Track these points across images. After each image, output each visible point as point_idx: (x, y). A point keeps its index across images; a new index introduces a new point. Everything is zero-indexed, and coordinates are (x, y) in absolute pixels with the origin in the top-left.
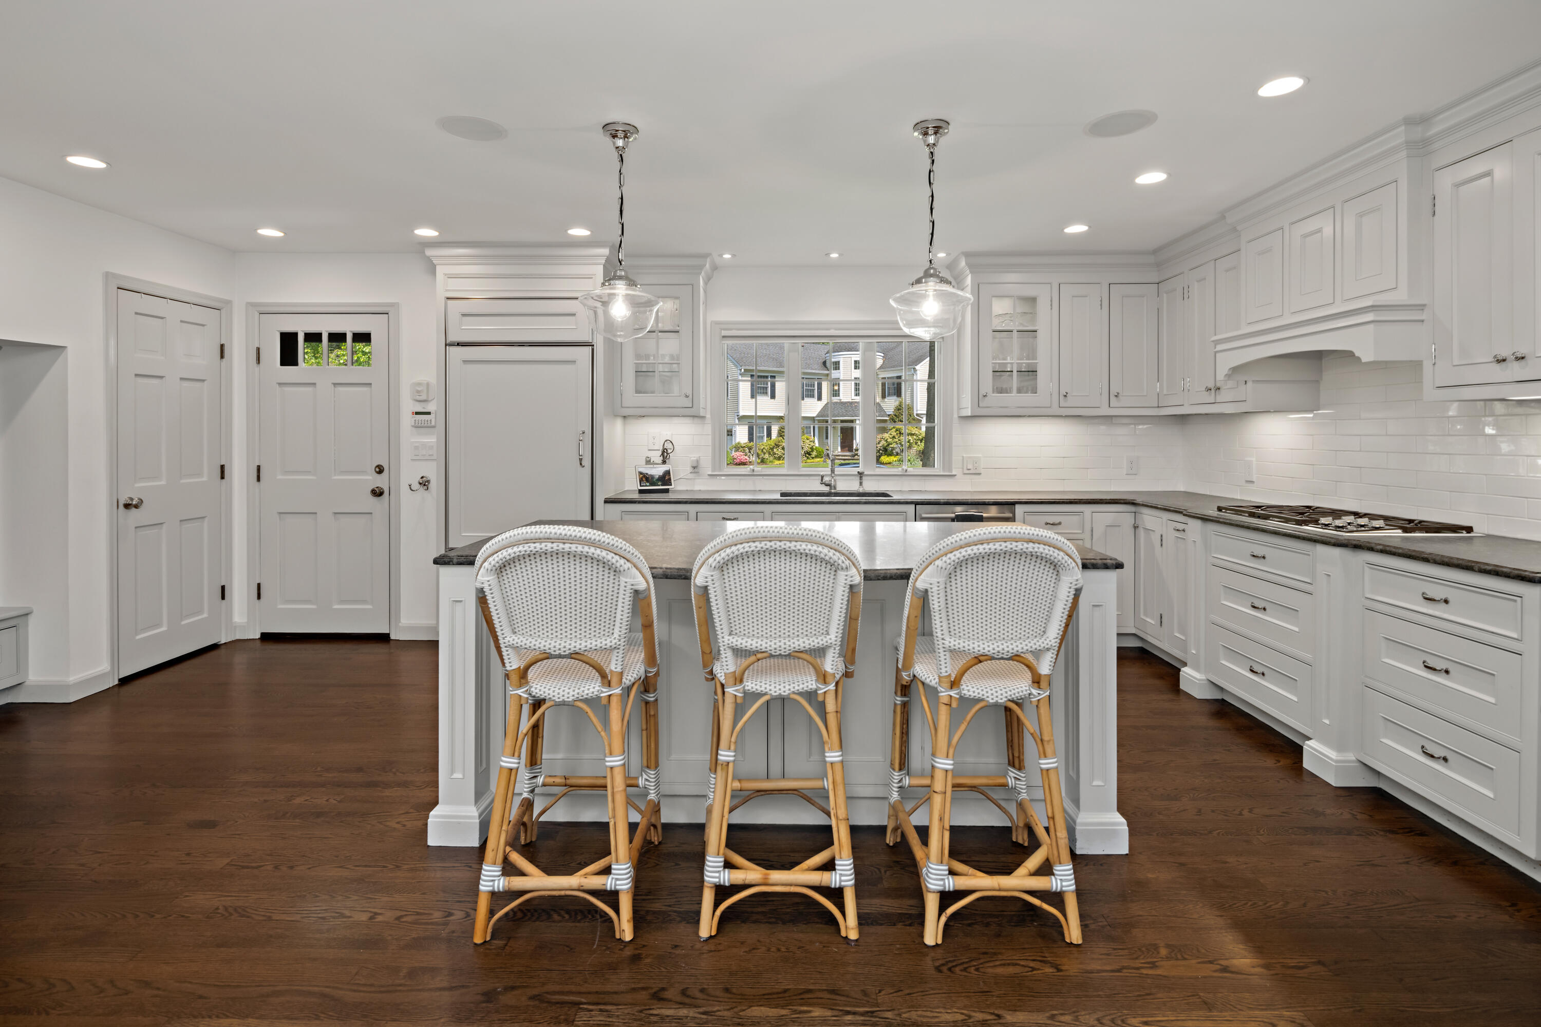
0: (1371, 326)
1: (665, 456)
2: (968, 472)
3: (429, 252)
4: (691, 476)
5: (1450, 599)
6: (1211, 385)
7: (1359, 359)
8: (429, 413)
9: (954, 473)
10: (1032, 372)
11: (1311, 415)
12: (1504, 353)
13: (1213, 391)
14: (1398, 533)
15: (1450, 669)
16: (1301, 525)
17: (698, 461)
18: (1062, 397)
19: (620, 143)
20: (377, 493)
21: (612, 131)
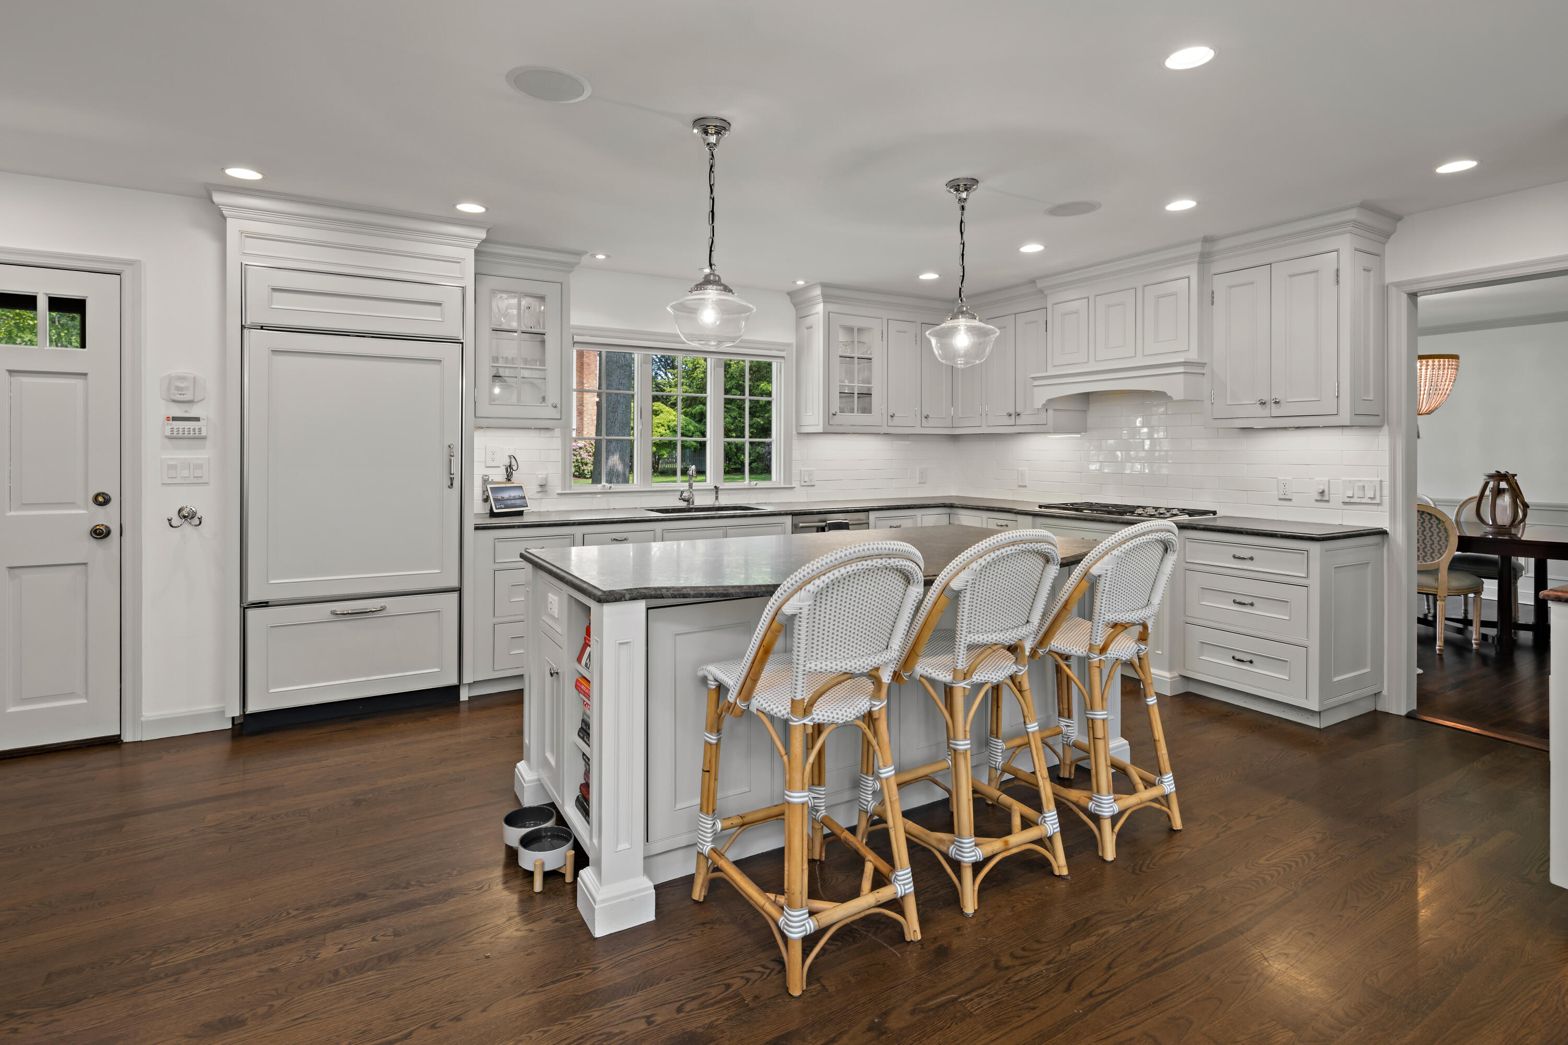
0: (1182, 376)
1: (509, 471)
2: (804, 484)
3: (218, 198)
4: (539, 495)
5: (1254, 557)
6: (1012, 411)
7: (1170, 397)
8: (197, 419)
9: (793, 486)
10: (866, 395)
11: (1079, 436)
12: (1265, 398)
13: (1013, 416)
14: (1186, 517)
15: (1254, 603)
16: (1122, 515)
17: (546, 479)
18: (889, 417)
19: (713, 139)
20: (100, 533)
21: (703, 124)
